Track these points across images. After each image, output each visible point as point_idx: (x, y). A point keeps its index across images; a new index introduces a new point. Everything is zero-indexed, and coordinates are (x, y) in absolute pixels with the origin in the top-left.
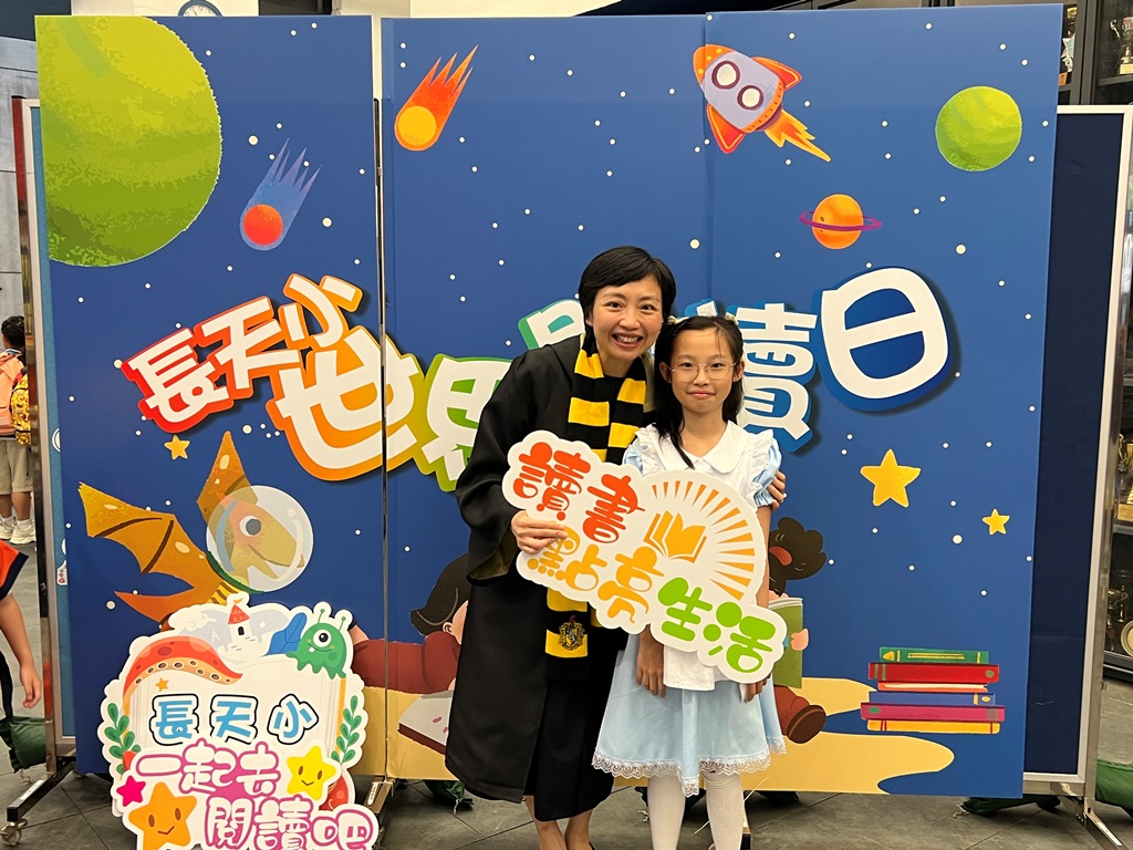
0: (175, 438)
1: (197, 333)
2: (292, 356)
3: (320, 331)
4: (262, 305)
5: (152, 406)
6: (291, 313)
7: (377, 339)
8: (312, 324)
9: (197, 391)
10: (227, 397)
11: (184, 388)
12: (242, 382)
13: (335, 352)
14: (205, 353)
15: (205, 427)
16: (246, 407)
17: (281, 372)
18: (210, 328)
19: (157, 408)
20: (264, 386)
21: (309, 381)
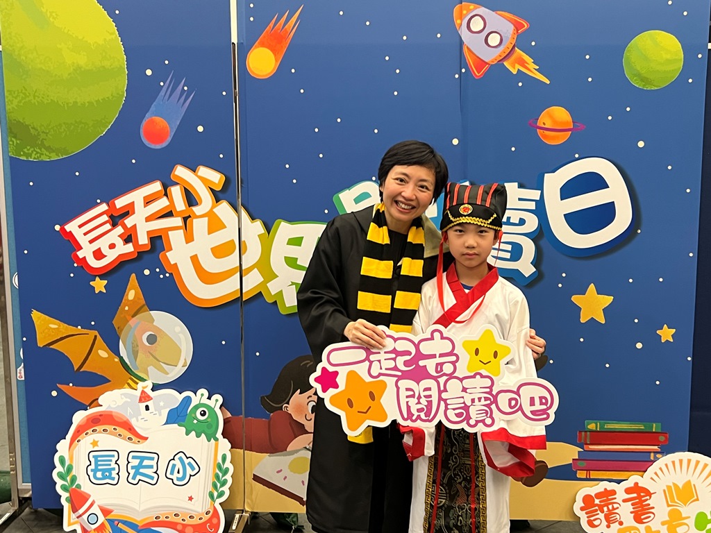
0: (97, 279)
1: (112, 206)
2: (177, 221)
3: (197, 204)
4: (156, 187)
5: (81, 257)
6: (176, 191)
7: (236, 209)
8: (191, 200)
9: (112, 246)
10: (132, 250)
11: (102, 244)
12: (143, 240)
13: (206, 219)
14: (117, 220)
15: (118, 272)
16: (146, 257)
17: (170, 233)
18: (120, 203)
19: (85, 257)
20: (158, 242)
21: (189, 238)
